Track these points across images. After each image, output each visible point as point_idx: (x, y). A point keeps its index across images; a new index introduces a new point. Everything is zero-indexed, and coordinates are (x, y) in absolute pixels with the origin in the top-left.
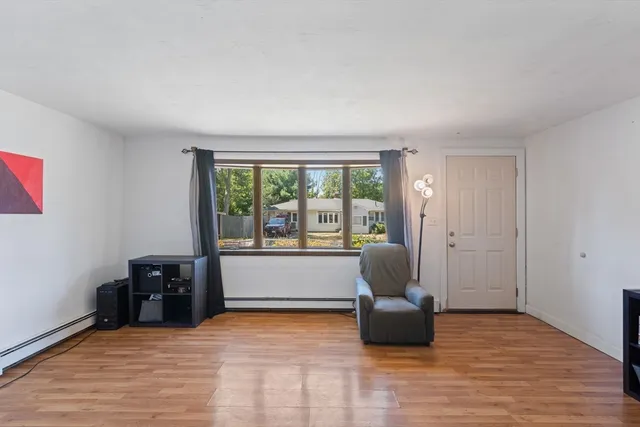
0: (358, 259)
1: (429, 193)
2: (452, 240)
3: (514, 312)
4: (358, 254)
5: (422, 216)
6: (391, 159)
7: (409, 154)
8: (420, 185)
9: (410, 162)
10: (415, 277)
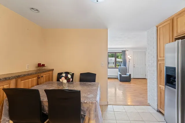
0: (118, 69)
1: (130, 58)
2: (134, 66)
3: (145, 79)
4: (118, 68)
5: (129, 62)
6: (124, 52)
7: (127, 51)
8: (129, 56)
9: (127, 52)
10: (128, 72)
